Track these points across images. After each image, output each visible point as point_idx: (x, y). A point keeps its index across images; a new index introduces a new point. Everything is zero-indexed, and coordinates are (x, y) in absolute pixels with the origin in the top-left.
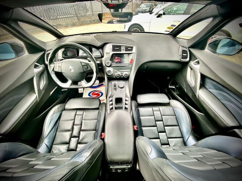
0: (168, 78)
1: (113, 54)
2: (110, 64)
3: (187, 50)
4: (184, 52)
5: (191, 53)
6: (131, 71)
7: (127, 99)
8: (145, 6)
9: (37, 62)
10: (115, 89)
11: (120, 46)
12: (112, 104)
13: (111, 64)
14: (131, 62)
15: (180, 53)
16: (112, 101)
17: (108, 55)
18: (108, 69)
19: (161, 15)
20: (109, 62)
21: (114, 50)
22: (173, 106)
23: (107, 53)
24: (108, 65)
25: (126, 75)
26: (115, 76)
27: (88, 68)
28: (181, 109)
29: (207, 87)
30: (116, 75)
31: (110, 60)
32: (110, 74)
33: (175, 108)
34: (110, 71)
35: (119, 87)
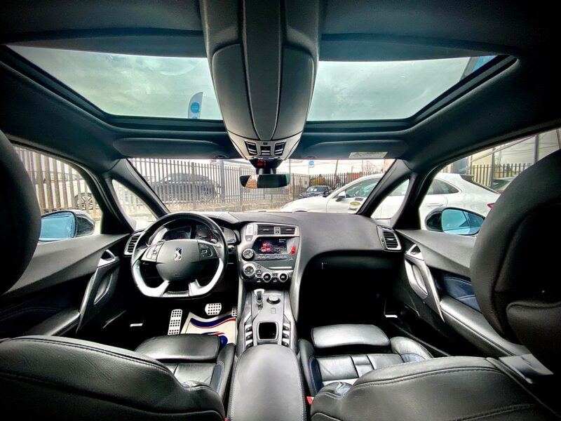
0: (378, 295)
1: (258, 239)
2: (251, 255)
3: (392, 231)
4: (387, 234)
5: (401, 237)
6: (293, 269)
7: (287, 325)
8: (315, 190)
9: (109, 249)
10: (259, 306)
11: (273, 227)
12: (251, 337)
13: (254, 255)
14: (293, 252)
15: (382, 236)
16: (251, 329)
17: (249, 239)
18: (246, 265)
19: (343, 197)
20: (250, 252)
21: (259, 232)
22: (399, 351)
23: (247, 237)
24: (248, 257)
25: (283, 277)
26: (261, 279)
27: (209, 253)
28: (419, 354)
29: (454, 294)
30: (262, 277)
31: (253, 248)
32: (249, 275)
33: (406, 356)
34: (251, 268)
35: (268, 300)
